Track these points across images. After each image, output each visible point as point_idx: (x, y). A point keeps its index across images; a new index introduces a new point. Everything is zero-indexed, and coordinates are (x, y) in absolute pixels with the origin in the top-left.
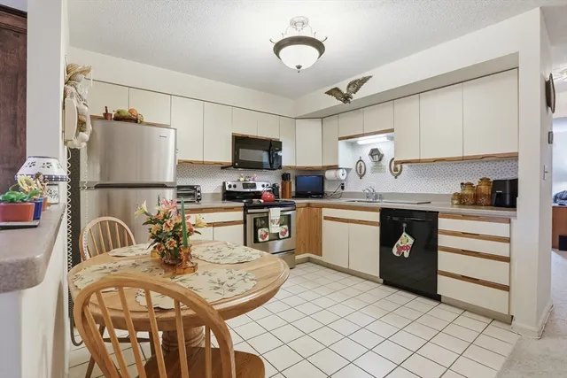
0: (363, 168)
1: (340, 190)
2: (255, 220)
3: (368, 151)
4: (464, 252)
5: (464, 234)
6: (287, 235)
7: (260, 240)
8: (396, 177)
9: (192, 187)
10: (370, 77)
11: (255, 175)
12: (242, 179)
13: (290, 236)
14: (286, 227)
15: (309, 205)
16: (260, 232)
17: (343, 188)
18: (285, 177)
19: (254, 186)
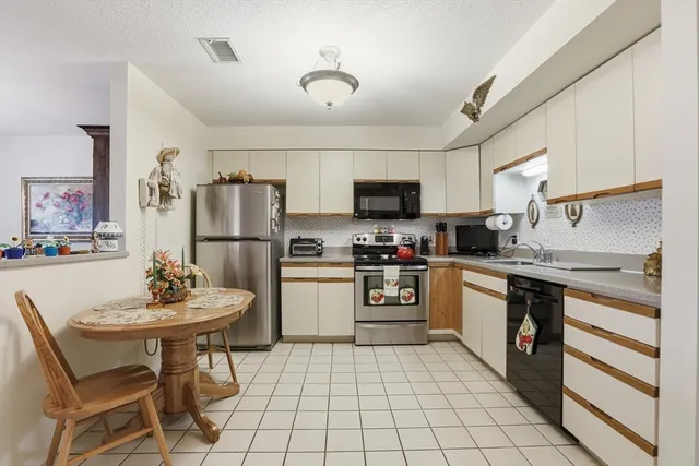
0: (536, 211)
1: (510, 245)
2: (366, 278)
3: (537, 185)
4: (593, 361)
5: (593, 329)
6: (413, 300)
7: (372, 302)
8: (574, 226)
9: (312, 241)
10: (493, 78)
11: (393, 226)
12: (376, 231)
13: (417, 303)
14: (411, 290)
15: (453, 265)
16: (372, 293)
17: (514, 242)
18: (441, 227)
19: (390, 239)
